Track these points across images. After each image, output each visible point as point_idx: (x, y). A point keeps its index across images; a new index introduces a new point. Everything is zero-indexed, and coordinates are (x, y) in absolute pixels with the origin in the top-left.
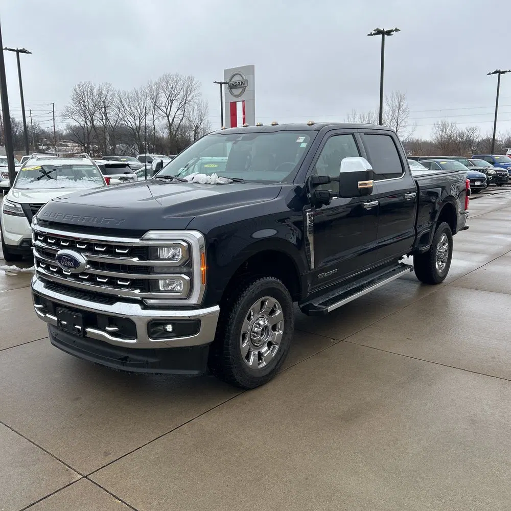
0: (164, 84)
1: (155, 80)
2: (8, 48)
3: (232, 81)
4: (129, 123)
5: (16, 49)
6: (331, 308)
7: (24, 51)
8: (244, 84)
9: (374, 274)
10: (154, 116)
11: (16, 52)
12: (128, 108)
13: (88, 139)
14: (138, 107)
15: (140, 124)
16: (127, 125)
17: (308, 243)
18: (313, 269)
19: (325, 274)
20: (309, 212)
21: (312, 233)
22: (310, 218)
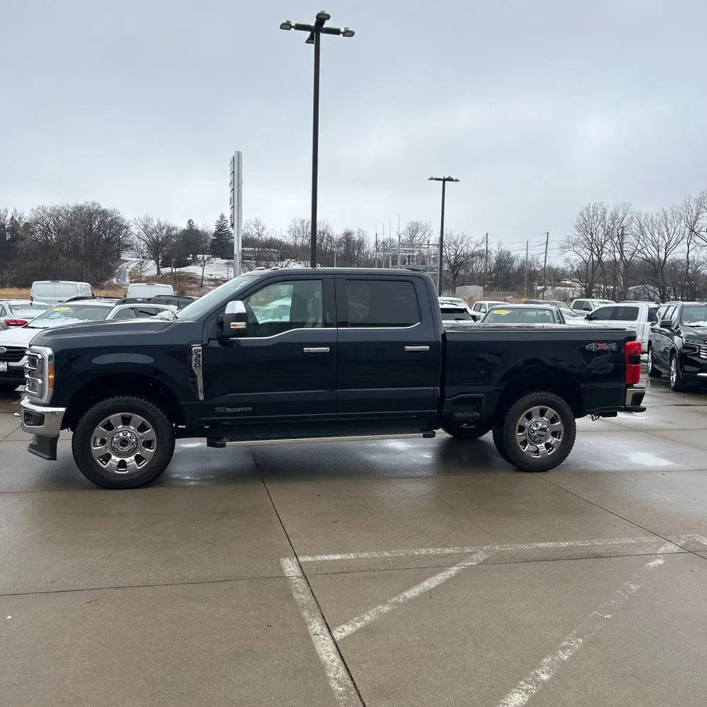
2: (434, 178)
4: (649, 256)
5: (442, 178)
7: (450, 179)
10: (688, 245)
11: (442, 182)
12: (649, 236)
13: (593, 278)
14: (666, 233)
15: (666, 257)
16: (645, 258)
17: (194, 375)
18: (201, 401)
19: (228, 409)
20: (197, 347)
21: (200, 366)
22: (197, 352)
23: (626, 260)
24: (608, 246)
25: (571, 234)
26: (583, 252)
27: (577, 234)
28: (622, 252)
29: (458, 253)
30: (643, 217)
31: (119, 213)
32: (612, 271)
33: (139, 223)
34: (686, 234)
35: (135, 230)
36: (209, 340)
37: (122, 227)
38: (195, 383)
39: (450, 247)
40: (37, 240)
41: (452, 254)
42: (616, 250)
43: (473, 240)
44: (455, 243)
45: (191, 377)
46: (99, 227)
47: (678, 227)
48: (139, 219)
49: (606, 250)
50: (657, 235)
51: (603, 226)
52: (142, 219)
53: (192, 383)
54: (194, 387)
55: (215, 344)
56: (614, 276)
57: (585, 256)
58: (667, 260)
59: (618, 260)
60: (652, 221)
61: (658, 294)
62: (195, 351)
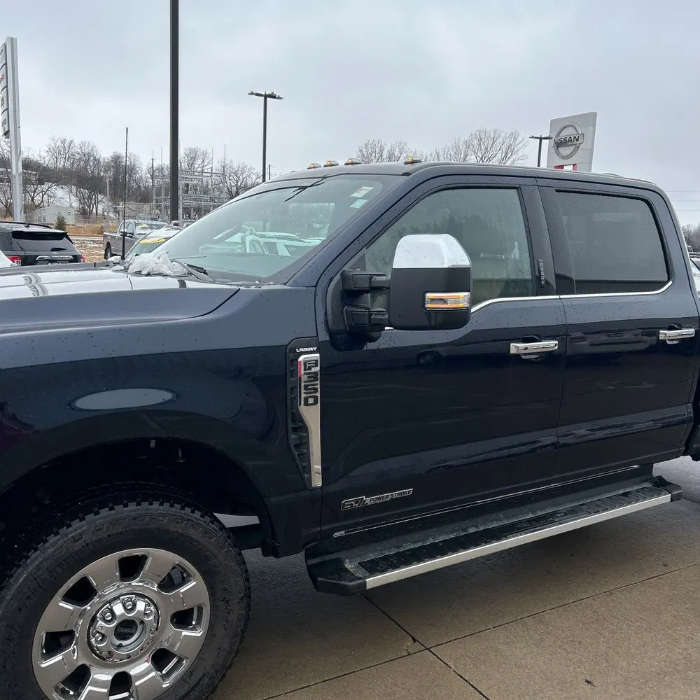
0: (475, 142)
1: (464, 137)
2: (254, 92)
3: (561, 135)
5: (264, 93)
6: (373, 581)
7: (273, 96)
8: (577, 140)
9: (560, 499)
11: (263, 98)
17: (302, 427)
18: (316, 488)
19: (368, 500)
20: (308, 357)
21: (315, 403)
22: (310, 368)
29: (239, 184)
38: (303, 445)
39: (231, 177)
41: (233, 184)
43: (255, 171)
44: (236, 174)
45: (295, 430)
53: (298, 446)
54: (301, 456)
62: (305, 364)
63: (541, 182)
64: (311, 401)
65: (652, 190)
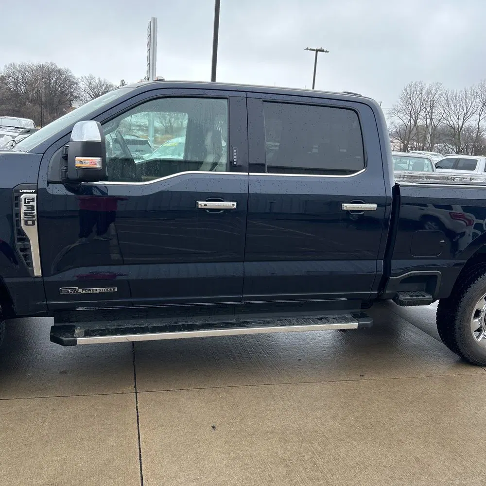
2: (309, 48)
4: (451, 122)
5: (316, 49)
7: (322, 50)
10: (480, 116)
12: (453, 108)
13: (409, 137)
14: (465, 107)
15: (463, 124)
16: (449, 124)
17: (24, 239)
18: (37, 277)
19: (80, 290)
20: (28, 196)
21: (33, 224)
22: (29, 202)
23: (434, 125)
24: (422, 113)
25: (397, 104)
26: (404, 118)
27: (401, 104)
28: (431, 119)
30: (450, 94)
31: (71, 72)
32: (424, 132)
33: (85, 80)
34: (480, 107)
35: (82, 85)
36: (48, 183)
37: (73, 83)
38: (26, 249)
40: (10, 89)
42: (428, 117)
45: (20, 240)
46: (56, 82)
47: (474, 102)
48: (85, 77)
49: (421, 117)
50: (458, 107)
51: (420, 99)
52: (87, 78)
53: (22, 250)
54: (25, 256)
55: (60, 190)
56: (425, 136)
57: (405, 121)
58: (464, 126)
59: (428, 124)
60: (456, 97)
61: (455, 150)
62: (25, 199)
63: (249, 95)
64: (30, 223)
65: (363, 103)
